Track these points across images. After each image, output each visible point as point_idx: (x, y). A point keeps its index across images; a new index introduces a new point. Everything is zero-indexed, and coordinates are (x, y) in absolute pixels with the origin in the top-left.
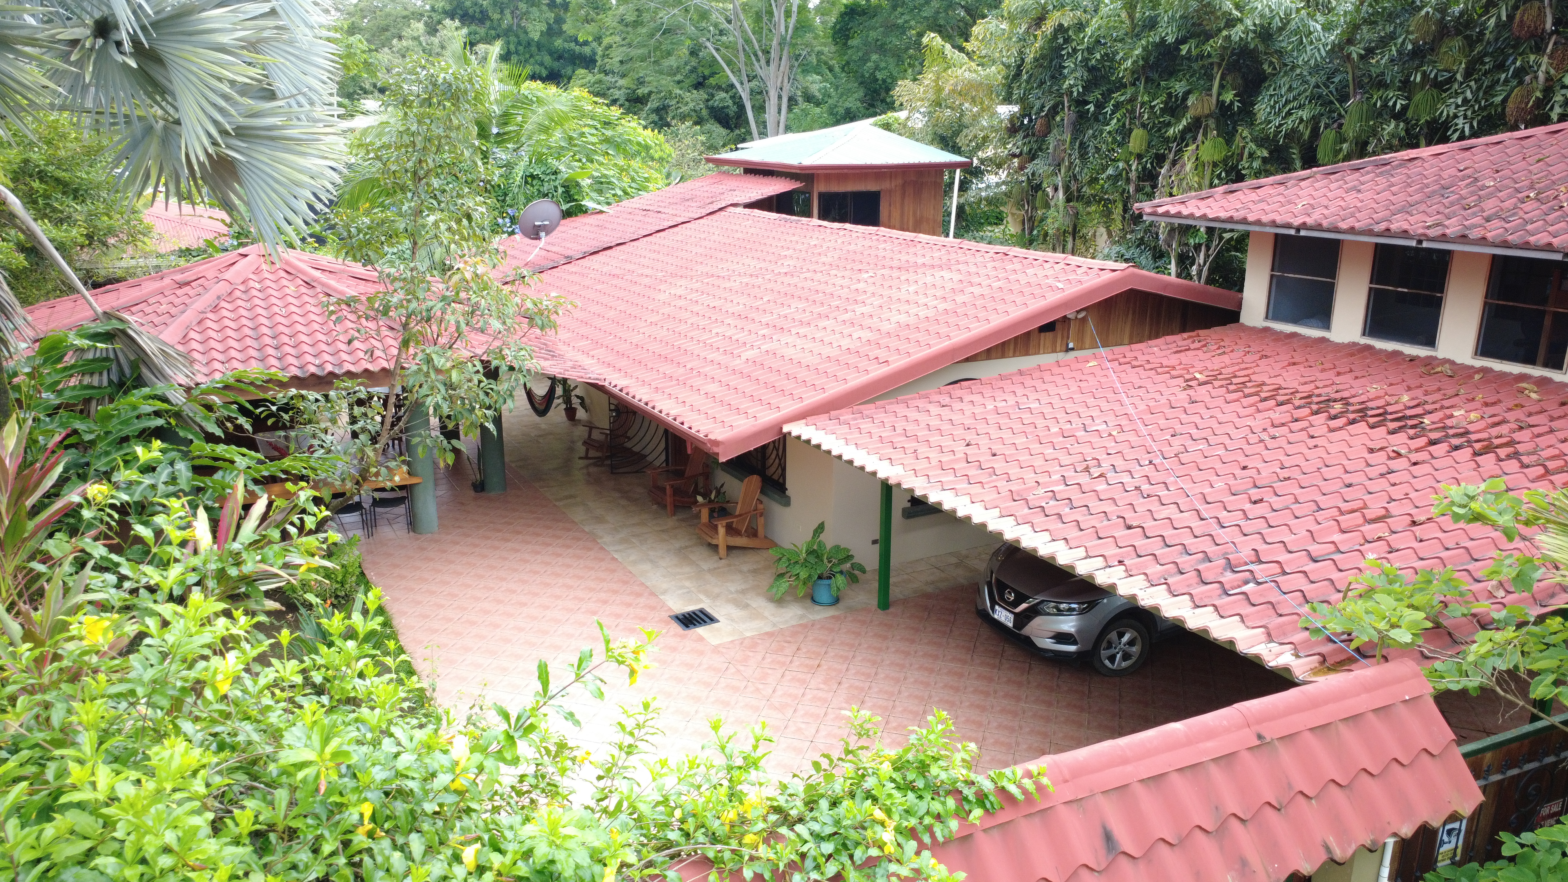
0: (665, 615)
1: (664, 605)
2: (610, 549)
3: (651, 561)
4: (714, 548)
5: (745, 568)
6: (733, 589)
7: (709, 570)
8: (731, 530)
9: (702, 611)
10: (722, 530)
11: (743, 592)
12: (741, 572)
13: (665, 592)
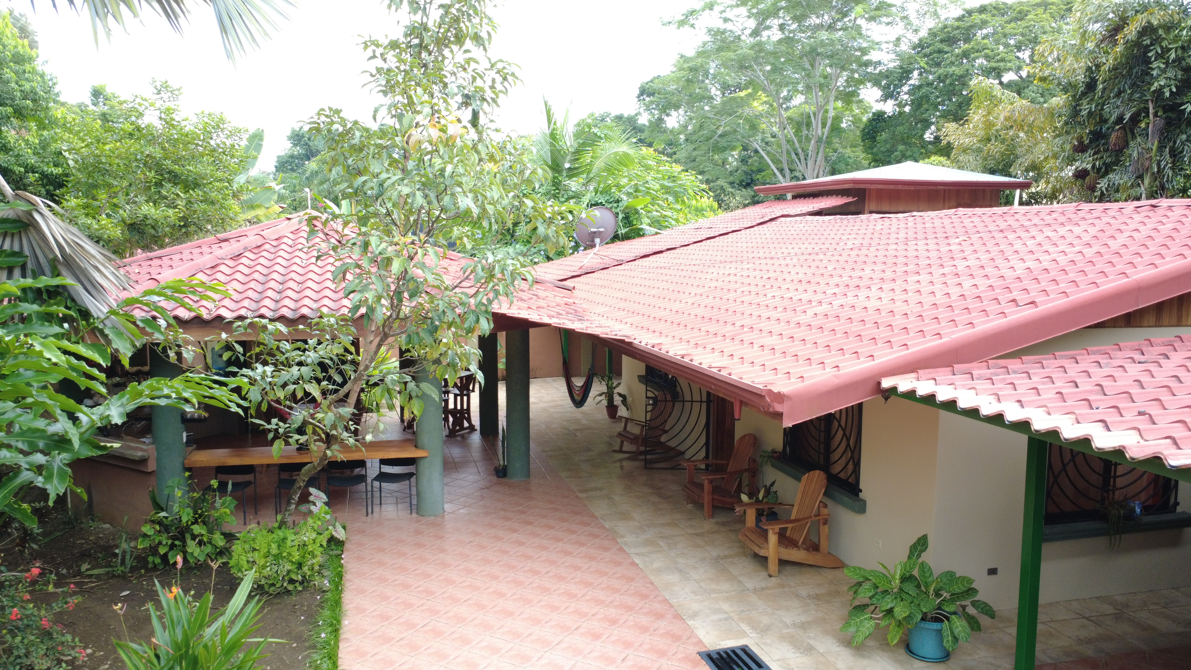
0: (693, 650)
1: (692, 634)
2: (632, 551)
3: (680, 571)
4: (763, 560)
5: (803, 592)
6: (788, 621)
7: (755, 591)
8: (784, 539)
9: (745, 650)
10: (773, 538)
11: (803, 626)
12: (798, 596)
13: (694, 615)
